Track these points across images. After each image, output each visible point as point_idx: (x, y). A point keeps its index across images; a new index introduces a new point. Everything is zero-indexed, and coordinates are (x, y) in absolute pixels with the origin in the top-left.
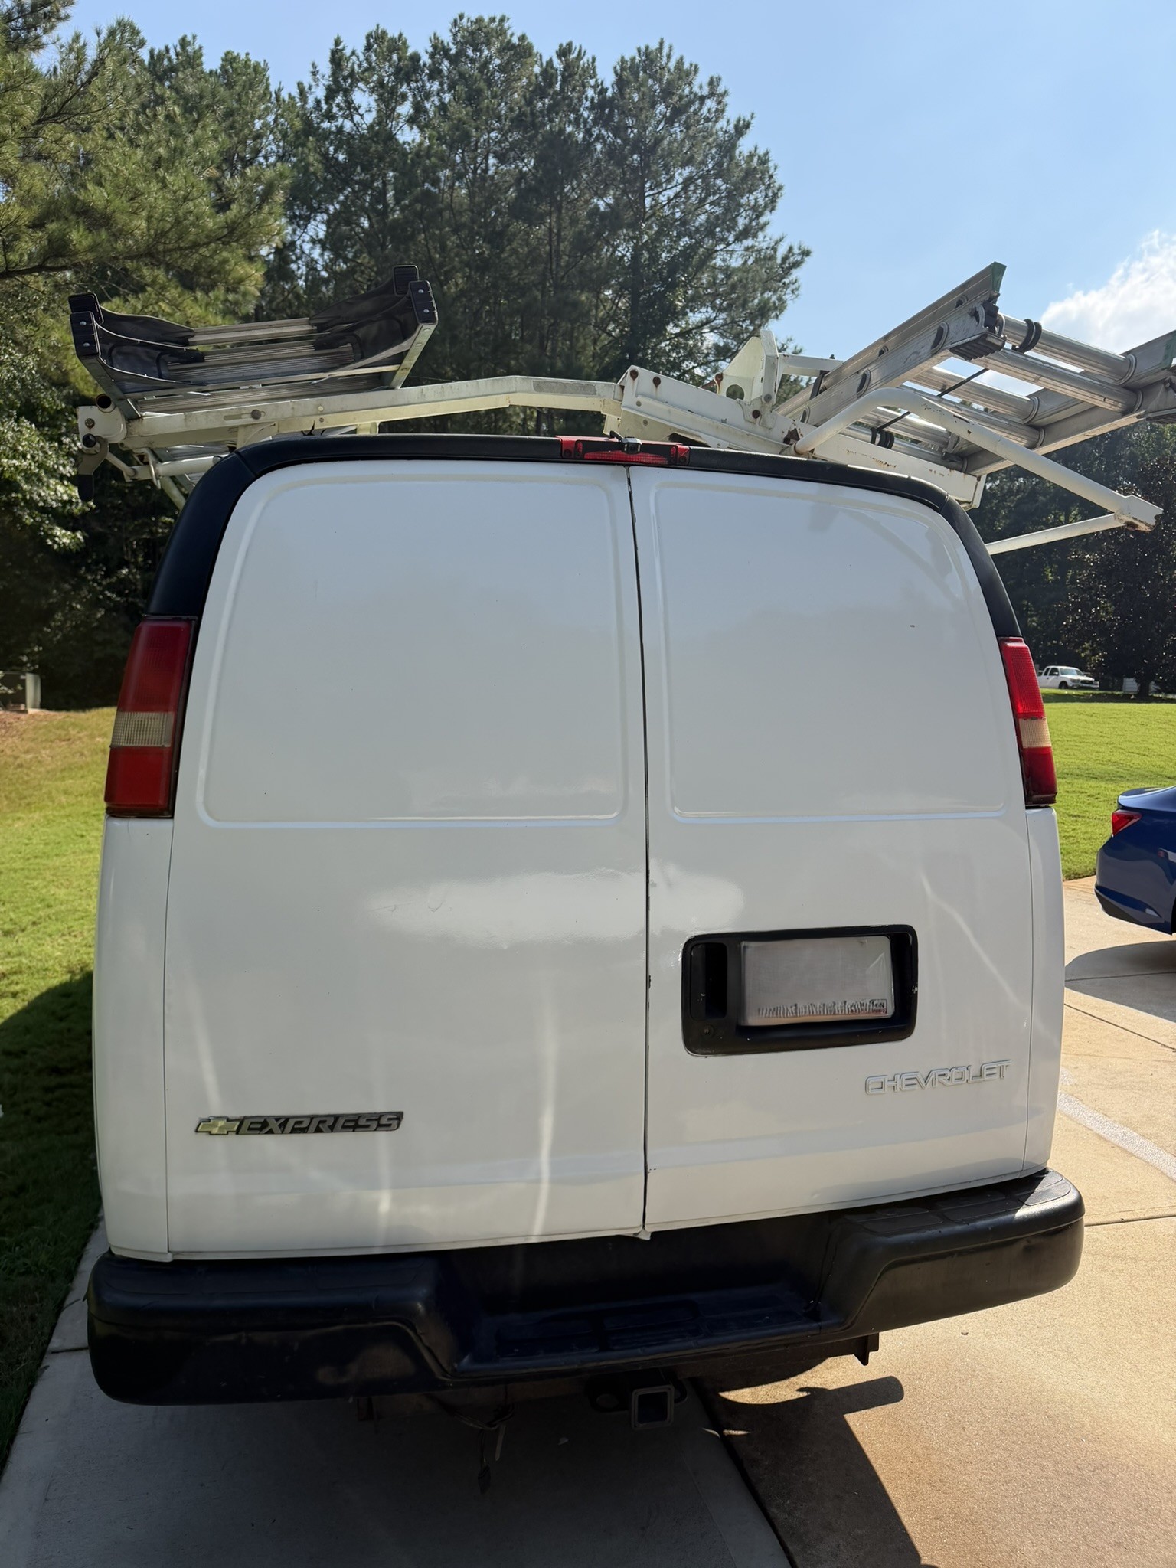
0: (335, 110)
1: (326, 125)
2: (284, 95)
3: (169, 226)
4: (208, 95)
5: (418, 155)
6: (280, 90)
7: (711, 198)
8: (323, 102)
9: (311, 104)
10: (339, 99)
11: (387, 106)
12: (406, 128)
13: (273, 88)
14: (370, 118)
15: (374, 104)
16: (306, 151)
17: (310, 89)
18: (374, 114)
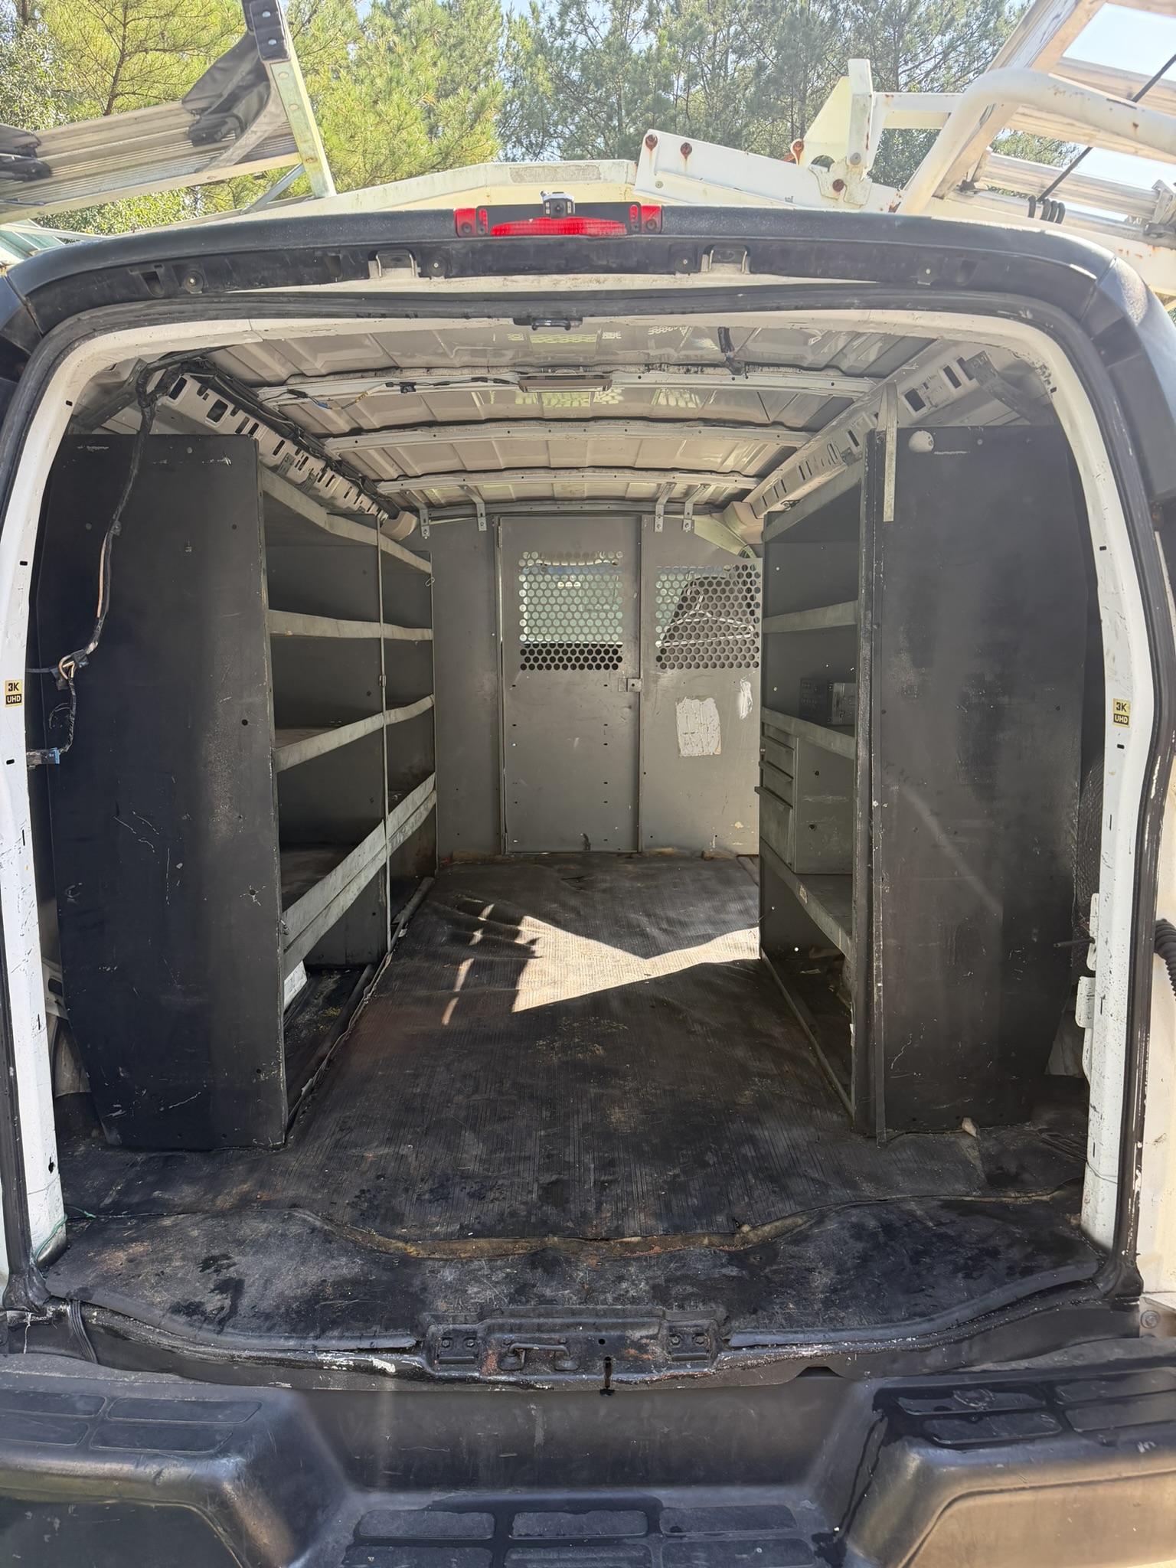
0: (568, 26)
1: (559, 42)
2: (515, 16)
3: (383, 158)
4: (427, 20)
5: (647, 59)
6: (511, 11)
7: (976, 65)
8: (557, 19)
9: (544, 22)
10: (573, 12)
11: (621, 13)
12: (642, 33)
13: (504, 10)
14: (605, 30)
15: (608, 14)
16: (536, 71)
17: (543, 7)
18: (609, 25)
